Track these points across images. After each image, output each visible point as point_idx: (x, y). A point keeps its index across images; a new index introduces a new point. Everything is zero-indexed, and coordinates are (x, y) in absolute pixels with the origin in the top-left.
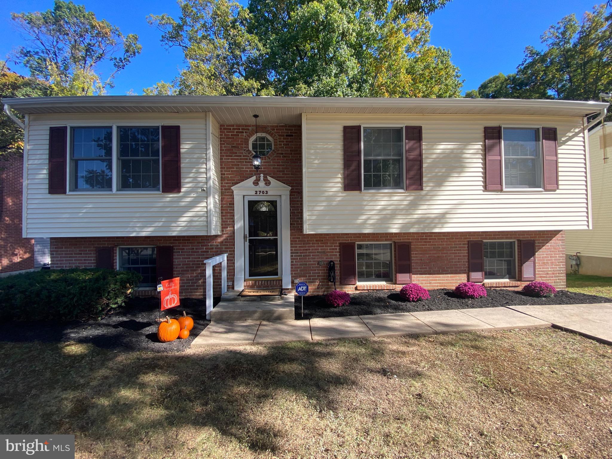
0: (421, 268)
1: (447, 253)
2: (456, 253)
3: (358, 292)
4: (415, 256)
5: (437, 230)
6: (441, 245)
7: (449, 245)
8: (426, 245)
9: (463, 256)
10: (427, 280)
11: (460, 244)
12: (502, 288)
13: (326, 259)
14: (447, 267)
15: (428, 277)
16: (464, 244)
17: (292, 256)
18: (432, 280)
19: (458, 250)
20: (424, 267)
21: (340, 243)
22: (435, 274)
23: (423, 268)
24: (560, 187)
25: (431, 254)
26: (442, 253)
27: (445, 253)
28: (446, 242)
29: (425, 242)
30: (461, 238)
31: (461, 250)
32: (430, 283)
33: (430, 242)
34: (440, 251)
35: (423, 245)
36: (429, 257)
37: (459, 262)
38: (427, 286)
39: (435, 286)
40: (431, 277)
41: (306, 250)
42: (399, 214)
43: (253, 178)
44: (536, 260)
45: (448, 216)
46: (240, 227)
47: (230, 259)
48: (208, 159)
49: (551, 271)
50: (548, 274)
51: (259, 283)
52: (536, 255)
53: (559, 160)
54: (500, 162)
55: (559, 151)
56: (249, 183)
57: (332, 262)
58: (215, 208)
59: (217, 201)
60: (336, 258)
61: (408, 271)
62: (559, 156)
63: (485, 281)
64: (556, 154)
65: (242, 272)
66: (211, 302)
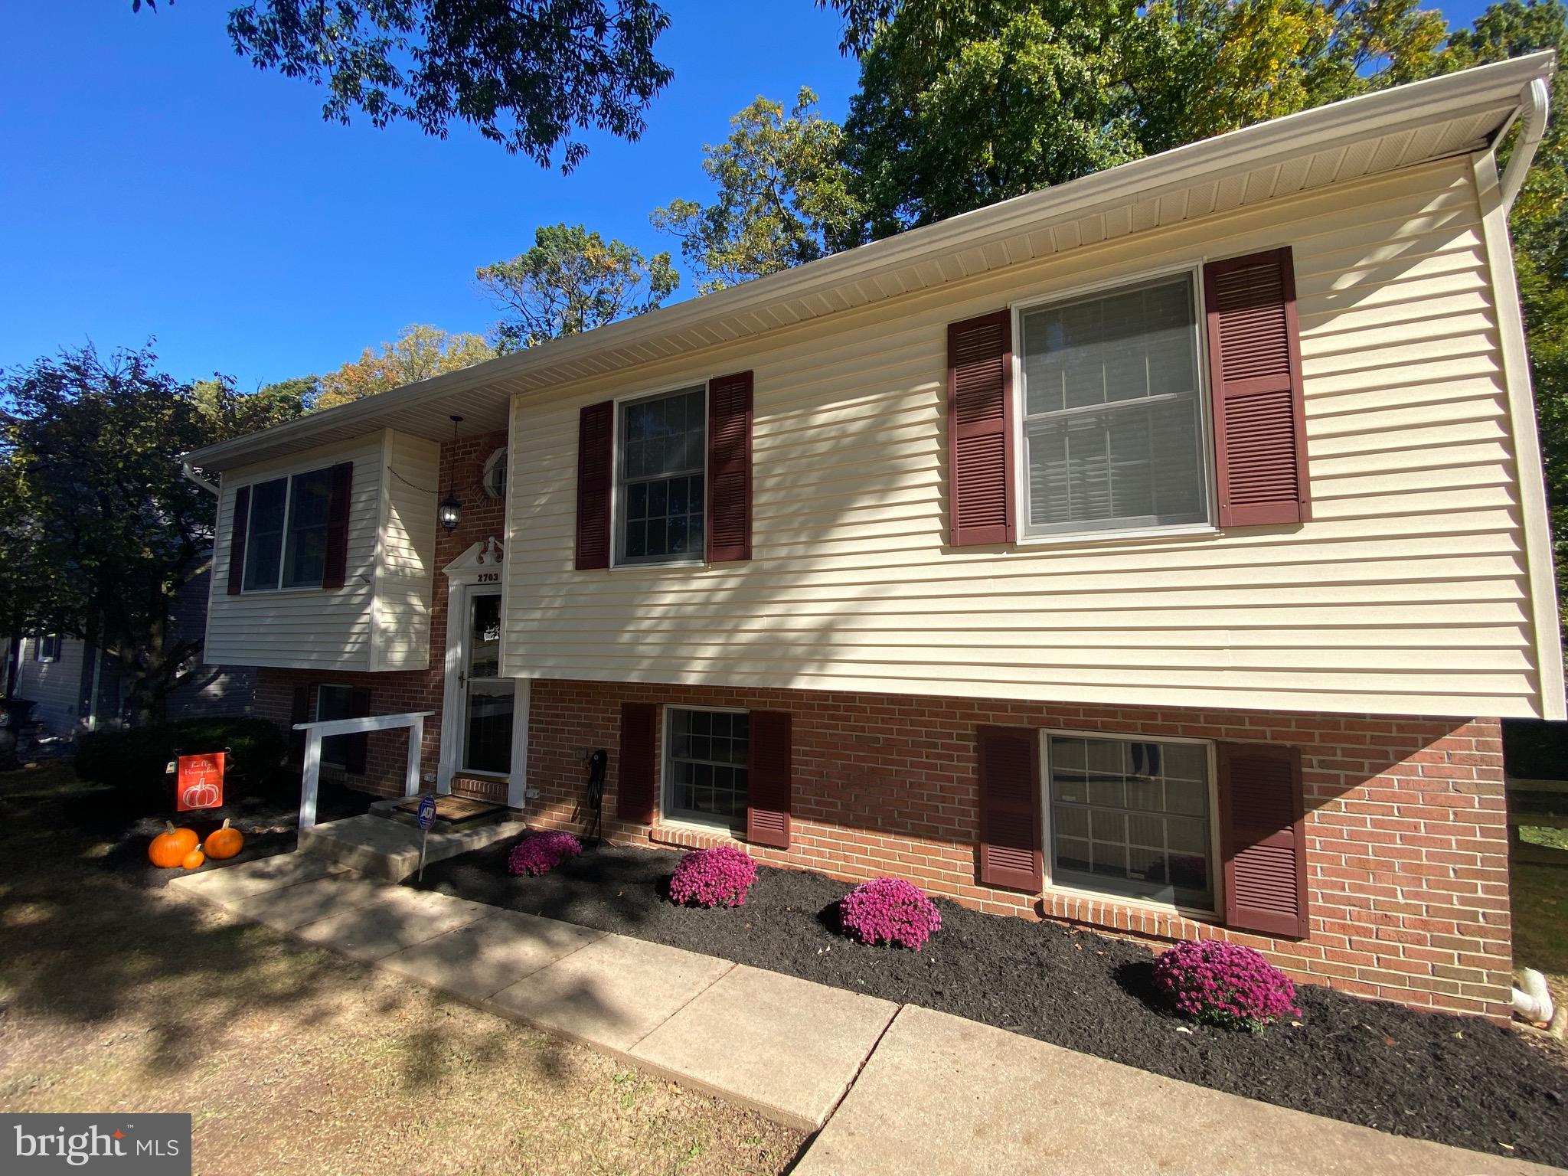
0: (817, 803)
1: (903, 763)
2: (934, 767)
3: (655, 847)
4: (804, 763)
6: (882, 731)
7: (908, 733)
8: (836, 727)
9: (961, 780)
10: (836, 847)
11: (950, 736)
12: (1130, 939)
13: (594, 743)
14: (899, 813)
15: (839, 837)
16: (960, 737)
17: (531, 729)
18: (853, 850)
19: (939, 757)
20: (826, 799)
21: (624, 705)
22: (859, 827)
23: (825, 804)
24: (1318, 510)
25: (848, 757)
26: (885, 762)
27: (893, 762)
28: (901, 722)
29: (832, 717)
30: (953, 716)
31: (950, 758)
32: (846, 858)
33: (847, 719)
34: (878, 751)
35: (827, 727)
36: (844, 767)
37: (944, 800)
38: (836, 867)
39: (862, 872)
40: (850, 838)
41: (557, 716)
42: (705, 631)
43: (476, 547)
44: (1315, 844)
45: (838, 638)
46: (454, 655)
47: (432, 724)
48: (378, 520)
49: (1406, 908)
50: (1387, 919)
51: (473, 784)
52: (1314, 819)
53: (1309, 388)
54: (1004, 438)
55: (1306, 348)
56: (469, 558)
57: (603, 754)
58: (405, 618)
59: (416, 602)
60: (612, 744)
61: (780, 801)
62: (1307, 368)
63: (1051, 890)
64: (1288, 361)
65: (452, 757)
66: (308, 811)
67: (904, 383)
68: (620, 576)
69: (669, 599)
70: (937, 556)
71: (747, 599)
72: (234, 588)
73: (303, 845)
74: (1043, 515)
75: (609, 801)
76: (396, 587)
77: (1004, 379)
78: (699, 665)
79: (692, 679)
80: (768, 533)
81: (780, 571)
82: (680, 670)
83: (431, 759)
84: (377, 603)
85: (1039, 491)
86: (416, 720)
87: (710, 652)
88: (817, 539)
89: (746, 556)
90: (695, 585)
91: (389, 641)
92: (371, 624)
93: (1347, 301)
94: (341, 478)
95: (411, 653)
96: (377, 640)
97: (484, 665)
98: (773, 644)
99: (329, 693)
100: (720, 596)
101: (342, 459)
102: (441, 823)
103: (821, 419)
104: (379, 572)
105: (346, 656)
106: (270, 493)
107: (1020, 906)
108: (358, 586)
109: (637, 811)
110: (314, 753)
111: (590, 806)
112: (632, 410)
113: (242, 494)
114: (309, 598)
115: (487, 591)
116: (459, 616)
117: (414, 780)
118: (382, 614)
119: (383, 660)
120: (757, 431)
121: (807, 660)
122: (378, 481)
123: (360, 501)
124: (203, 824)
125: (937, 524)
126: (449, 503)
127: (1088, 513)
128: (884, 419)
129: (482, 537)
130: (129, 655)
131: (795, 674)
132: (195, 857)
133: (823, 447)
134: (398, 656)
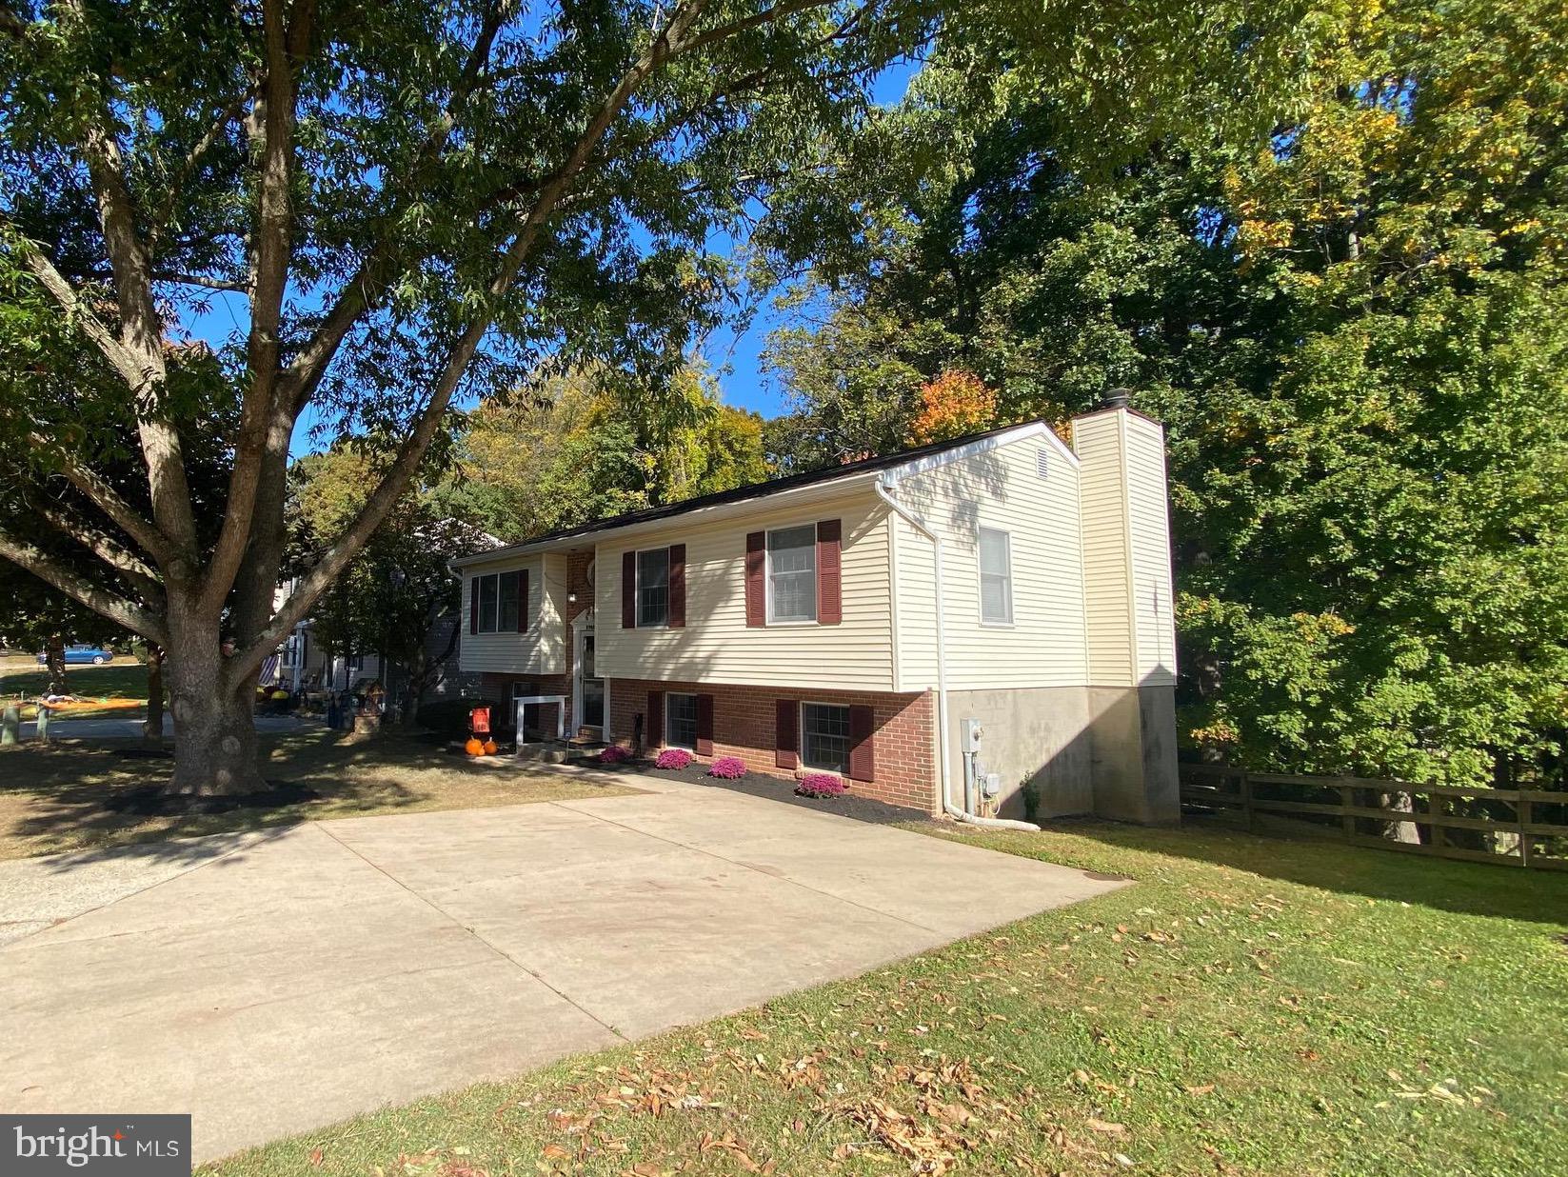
0: (722, 735)
1: (752, 716)
2: (762, 717)
4: (718, 719)
5: (701, 680)
6: (745, 702)
7: (754, 703)
8: (729, 701)
9: (771, 723)
11: (768, 704)
13: (637, 710)
14: (751, 738)
15: (731, 750)
16: (771, 704)
17: (611, 703)
19: (764, 713)
20: (726, 733)
21: (648, 692)
22: (737, 745)
23: (726, 736)
24: (844, 617)
25: (734, 714)
26: (746, 716)
27: (749, 716)
28: (752, 698)
29: (728, 697)
30: (769, 695)
31: (768, 713)
33: (733, 697)
34: (744, 711)
35: (726, 701)
37: (766, 731)
40: (734, 750)
41: (622, 697)
42: (669, 658)
43: (585, 611)
44: (877, 745)
45: (713, 661)
46: (577, 666)
47: (569, 702)
48: (541, 600)
49: (903, 769)
50: (897, 774)
51: (588, 732)
52: (876, 735)
53: (843, 573)
54: (762, 581)
55: (843, 558)
56: (582, 617)
57: (641, 715)
58: (554, 647)
59: (559, 639)
60: (645, 711)
61: (709, 736)
62: (843, 565)
63: (803, 769)
64: (836, 563)
65: (578, 718)
66: (520, 737)
67: (731, 557)
68: (639, 630)
69: (656, 643)
70: (744, 628)
71: (684, 643)
72: (473, 631)
73: (518, 751)
74: (780, 613)
75: (643, 738)
76: (551, 631)
77: (762, 559)
78: (667, 672)
79: (665, 678)
80: (692, 615)
81: (694, 632)
82: (661, 674)
83: (568, 720)
84: (542, 640)
85: (778, 604)
86: (561, 699)
87: (671, 666)
88: (706, 620)
89: (683, 625)
90: (666, 637)
91: (548, 660)
92: (540, 651)
93: (853, 542)
94: (523, 576)
95: (557, 665)
96: (543, 659)
97: (588, 673)
98: (691, 665)
99: (518, 686)
100: (674, 642)
101: (524, 567)
102: (573, 745)
103: (708, 567)
104: (543, 625)
105: (528, 668)
106: (489, 580)
107: (789, 775)
108: (533, 632)
109: (655, 743)
110: (521, 711)
111: (637, 740)
112: (643, 555)
113: (475, 581)
114: (511, 637)
115: (589, 634)
116: (578, 646)
117: (561, 728)
118: (544, 646)
119: (546, 669)
120: (687, 570)
121: (702, 671)
122: (540, 580)
123: (532, 588)
124: (483, 737)
125: (744, 615)
126: (571, 593)
127: (792, 614)
128: (727, 570)
129: (587, 607)
130: (406, 665)
131: (699, 676)
132: (482, 751)
133: (708, 580)
134: (552, 667)
